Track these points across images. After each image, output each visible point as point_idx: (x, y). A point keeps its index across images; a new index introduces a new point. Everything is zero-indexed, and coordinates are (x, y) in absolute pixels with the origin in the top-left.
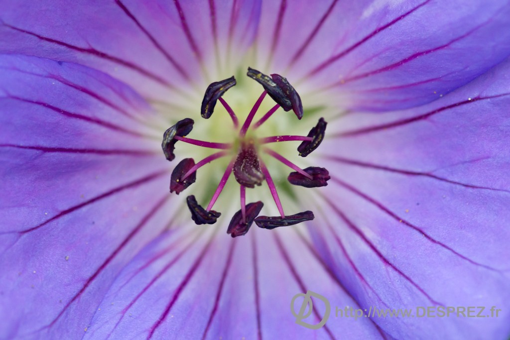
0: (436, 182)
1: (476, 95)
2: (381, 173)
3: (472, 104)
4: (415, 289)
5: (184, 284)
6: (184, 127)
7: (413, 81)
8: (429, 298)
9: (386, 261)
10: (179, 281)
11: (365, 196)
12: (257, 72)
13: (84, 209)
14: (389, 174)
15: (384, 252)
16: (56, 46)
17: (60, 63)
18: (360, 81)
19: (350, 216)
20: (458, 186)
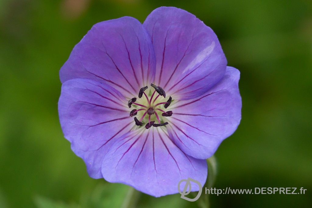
0: (201, 116)
1: (212, 92)
2: (188, 116)
3: (211, 95)
4: (194, 142)
5: (134, 144)
6: (134, 100)
7: (196, 89)
8: (198, 144)
9: (188, 136)
10: (132, 143)
11: (183, 122)
12: (153, 85)
13: (107, 123)
14: (189, 116)
15: (187, 134)
16: (100, 79)
17: (101, 83)
18: (181, 91)
19: (179, 127)
20: (207, 117)
